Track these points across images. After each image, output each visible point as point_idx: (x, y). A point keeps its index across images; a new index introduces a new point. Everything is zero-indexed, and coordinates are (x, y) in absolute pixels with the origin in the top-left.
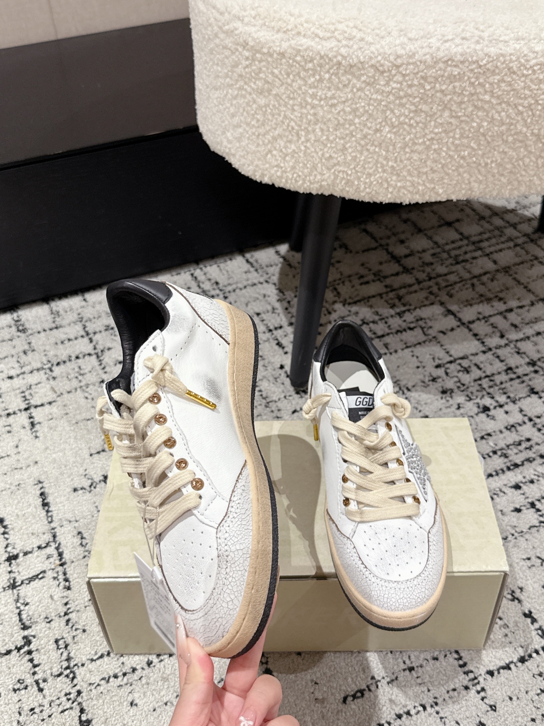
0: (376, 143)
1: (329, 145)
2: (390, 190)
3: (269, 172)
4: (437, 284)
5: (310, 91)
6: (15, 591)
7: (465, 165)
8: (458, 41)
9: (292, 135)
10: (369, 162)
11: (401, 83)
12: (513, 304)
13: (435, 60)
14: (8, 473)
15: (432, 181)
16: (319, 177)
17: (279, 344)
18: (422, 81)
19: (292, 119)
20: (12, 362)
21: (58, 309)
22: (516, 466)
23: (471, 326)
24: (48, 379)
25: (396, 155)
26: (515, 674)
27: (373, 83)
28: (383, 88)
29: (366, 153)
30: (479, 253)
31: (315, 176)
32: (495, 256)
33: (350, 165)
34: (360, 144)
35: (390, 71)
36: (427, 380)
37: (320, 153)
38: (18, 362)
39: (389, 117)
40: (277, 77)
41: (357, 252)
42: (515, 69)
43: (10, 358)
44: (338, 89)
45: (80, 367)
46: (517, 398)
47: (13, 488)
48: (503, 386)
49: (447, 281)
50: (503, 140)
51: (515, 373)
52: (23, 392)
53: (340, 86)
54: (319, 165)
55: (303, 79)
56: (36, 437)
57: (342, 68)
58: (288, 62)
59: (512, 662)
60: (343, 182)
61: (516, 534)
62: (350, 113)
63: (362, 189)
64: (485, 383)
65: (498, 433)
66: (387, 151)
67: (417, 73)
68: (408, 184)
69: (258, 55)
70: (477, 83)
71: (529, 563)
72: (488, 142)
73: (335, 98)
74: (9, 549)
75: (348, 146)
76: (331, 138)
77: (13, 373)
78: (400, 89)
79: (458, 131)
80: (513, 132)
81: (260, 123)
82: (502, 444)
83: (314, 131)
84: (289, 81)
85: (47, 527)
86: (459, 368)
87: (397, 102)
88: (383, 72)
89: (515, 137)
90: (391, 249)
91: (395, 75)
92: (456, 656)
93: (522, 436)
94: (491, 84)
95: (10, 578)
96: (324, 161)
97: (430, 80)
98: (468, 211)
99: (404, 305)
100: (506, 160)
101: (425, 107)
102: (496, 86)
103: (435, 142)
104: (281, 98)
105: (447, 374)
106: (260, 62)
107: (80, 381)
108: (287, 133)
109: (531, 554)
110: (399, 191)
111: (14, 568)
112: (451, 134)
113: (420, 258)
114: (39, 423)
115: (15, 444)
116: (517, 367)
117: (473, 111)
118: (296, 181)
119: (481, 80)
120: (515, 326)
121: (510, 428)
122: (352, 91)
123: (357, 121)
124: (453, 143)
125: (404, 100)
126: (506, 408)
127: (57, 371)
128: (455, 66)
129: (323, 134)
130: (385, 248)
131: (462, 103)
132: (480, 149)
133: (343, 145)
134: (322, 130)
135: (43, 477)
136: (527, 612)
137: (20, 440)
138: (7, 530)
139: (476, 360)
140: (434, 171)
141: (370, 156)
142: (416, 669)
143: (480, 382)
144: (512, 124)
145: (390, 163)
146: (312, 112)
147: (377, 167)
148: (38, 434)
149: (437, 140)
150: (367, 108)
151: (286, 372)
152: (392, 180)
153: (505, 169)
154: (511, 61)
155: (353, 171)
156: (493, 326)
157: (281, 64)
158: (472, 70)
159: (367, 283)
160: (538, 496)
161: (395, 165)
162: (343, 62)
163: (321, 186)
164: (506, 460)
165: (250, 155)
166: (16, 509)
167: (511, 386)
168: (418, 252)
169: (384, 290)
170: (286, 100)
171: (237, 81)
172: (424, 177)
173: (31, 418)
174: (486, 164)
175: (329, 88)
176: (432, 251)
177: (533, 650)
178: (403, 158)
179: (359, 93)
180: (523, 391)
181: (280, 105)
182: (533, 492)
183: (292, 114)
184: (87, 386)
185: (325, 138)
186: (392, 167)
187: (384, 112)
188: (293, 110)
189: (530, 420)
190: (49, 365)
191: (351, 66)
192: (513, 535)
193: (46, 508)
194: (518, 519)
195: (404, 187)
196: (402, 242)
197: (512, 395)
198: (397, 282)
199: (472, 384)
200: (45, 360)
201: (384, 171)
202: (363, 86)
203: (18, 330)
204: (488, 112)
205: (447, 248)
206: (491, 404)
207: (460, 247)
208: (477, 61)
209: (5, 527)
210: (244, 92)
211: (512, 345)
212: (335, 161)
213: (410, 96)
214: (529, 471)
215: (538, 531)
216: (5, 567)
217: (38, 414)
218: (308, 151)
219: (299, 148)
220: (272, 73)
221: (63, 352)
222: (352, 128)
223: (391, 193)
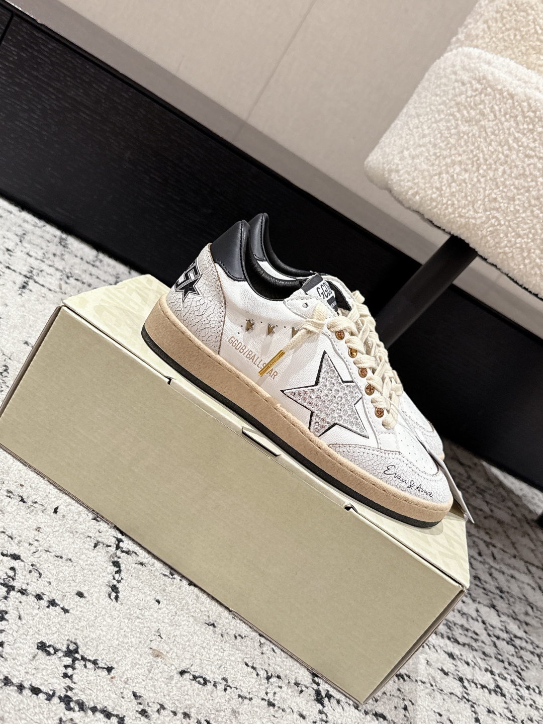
1: (501, 188)
2: (527, 261)
3: (426, 192)
9: (473, 166)
10: (526, 223)
16: (471, 213)
19: (483, 151)
20: (38, 250)
21: (103, 260)
22: (457, 642)
24: (61, 279)
29: (529, 213)
31: (469, 210)
33: (507, 215)
34: (529, 202)
37: (487, 192)
38: (44, 254)
40: (494, 112)
52: (32, 268)
54: (480, 202)
55: (517, 122)
56: (21, 294)
58: (513, 104)
60: (491, 229)
63: (502, 245)
69: (489, 90)
73: (534, 151)
75: (518, 197)
76: (508, 183)
77: (33, 254)
83: (496, 170)
84: (503, 119)
96: (486, 200)
104: (485, 131)
106: (487, 95)
108: (469, 162)
110: (532, 268)
114: (31, 290)
116: (485, 582)
120: (495, 558)
121: (463, 614)
127: (73, 282)
129: (502, 176)
133: (514, 195)
134: (504, 172)
137: (3, 285)
141: (531, 218)
146: (506, 152)
147: (530, 231)
152: (534, 253)
155: (507, 223)
157: (505, 103)
160: (469, 677)
163: (467, 223)
164: (449, 631)
165: (417, 172)
170: (489, 134)
171: (451, 108)
173: (26, 283)
175: (535, 140)
180: (484, 599)
182: (465, 671)
183: (486, 147)
185: (502, 180)
188: (490, 144)
189: (484, 623)
190: (69, 275)
192: (432, 685)
194: (442, 678)
200: (67, 270)
203: (60, 243)
210: (451, 118)
212: (497, 205)
217: (33, 286)
219: (471, 179)
220: (492, 107)
221: (87, 279)
222: (533, 183)
223: (525, 265)
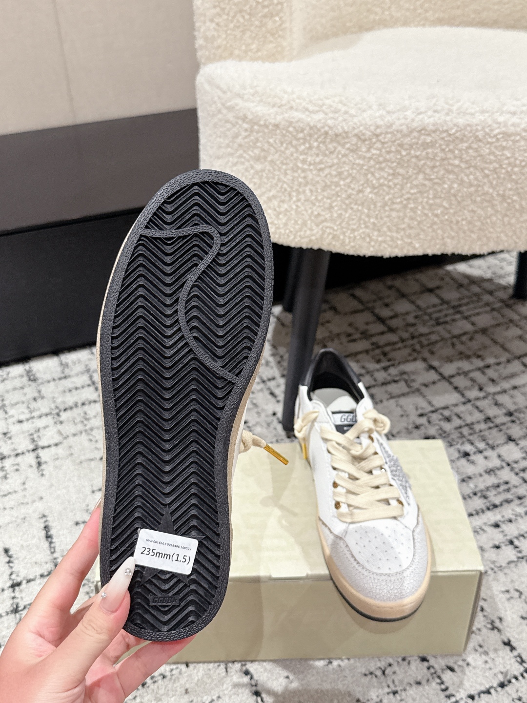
0: (359, 202)
1: (317, 204)
2: (373, 243)
4: (420, 342)
5: (301, 157)
6: (17, 615)
7: (438, 222)
8: (430, 113)
9: (285, 196)
10: (353, 219)
11: (380, 150)
12: (491, 361)
13: (410, 130)
14: (15, 508)
15: (409, 236)
16: (308, 232)
17: (272, 394)
18: (399, 148)
19: (285, 182)
20: (22, 408)
21: (67, 361)
22: (496, 506)
23: (453, 380)
24: (55, 423)
25: (377, 212)
26: (495, 698)
27: (356, 150)
28: (365, 154)
29: (350, 211)
30: (458, 316)
31: (305, 231)
32: (473, 319)
33: (336, 221)
34: (345, 203)
35: (370, 139)
36: (410, 427)
37: (310, 211)
38: (28, 407)
39: (370, 180)
40: (271, 145)
41: (346, 314)
42: (480, 137)
43: (20, 405)
44: (325, 155)
45: (85, 413)
46: (495, 445)
47: (19, 521)
48: (482, 434)
49: (429, 340)
50: (472, 200)
51: (492, 422)
52: (32, 435)
53: (327, 152)
54: (309, 222)
55: (295, 147)
56: (42, 475)
57: (329, 137)
58: (282, 132)
59: (492, 687)
60: (330, 237)
61: (496, 569)
62: (336, 176)
63: (346, 243)
64: (466, 431)
65: (478, 476)
66: (369, 209)
67: (395, 141)
68: (388, 238)
69: (256, 127)
70: (447, 150)
71: (508, 596)
72: (459, 202)
73: (323, 163)
74: (13, 577)
75: (334, 204)
76: (319, 198)
77: (22, 417)
78: (380, 155)
79: (431, 192)
80: (480, 193)
81: (257, 186)
82: (482, 486)
83: (304, 192)
84: (282, 149)
85: (49, 558)
86: (440, 417)
87: (377, 166)
88: (364, 141)
89: (483, 197)
90: (377, 311)
91: (375, 143)
92: (438, 681)
93: (500, 479)
94: (460, 150)
95: (13, 603)
96: (313, 218)
97: (406, 147)
98: (448, 279)
99: (389, 360)
100: (475, 218)
101: (401, 171)
102: (464, 152)
103: (411, 202)
104: (275, 164)
105: (429, 422)
106: (258, 132)
107: (86, 425)
108: (280, 194)
109: (510, 587)
110: (380, 245)
111: (17, 594)
112: (426, 195)
113: (404, 319)
114: (46, 462)
115: (22, 481)
116: (495, 417)
117: (444, 174)
118: (288, 236)
119: (451, 147)
120: (493, 381)
121: (490, 471)
122: (337, 157)
123: (342, 183)
124: (427, 202)
125: (383, 165)
126: (486, 453)
127: (64, 416)
128: (429, 135)
129: (312, 195)
130: (371, 310)
131: (434, 167)
132: (452, 209)
133: (330, 204)
134: (311, 191)
135: (47, 511)
136: (506, 640)
137: (27, 478)
138: (12, 559)
139: (457, 410)
140: (411, 228)
141: (354, 213)
142: (399, 692)
143: (460, 430)
144: (479, 186)
145: (372, 220)
146: (303, 175)
147: (360, 223)
148: (44, 473)
149: (413, 200)
150: (351, 172)
151: (278, 419)
152: (373, 235)
153: (475, 226)
154: (477, 130)
155: (339, 227)
156: (473, 380)
157: (276, 135)
158: (443, 139)
159: (354, 340)
160: (516, 533)
161: (376, 222)
162: (330, 132)
163: (311, 241)
164: (485, 501)
166: (21, 540)
167: (490, 434)
168: (402, 314)
169: (371, 347)
170: (280, 165)
171: (237, 150)
172: (402, 233)
173: (38, 457)
174: (458, 222)
175: (317, 155)
176: (415, 314)
177: (512, 676)
178: (383, 215)
179: (344, 159)
180: (500, 438)
181: (274, 170)
182: (511, 530)
183: (285, 177)
184: (92, 429)
185: (313, 198)
186: (374, 224)
187: (366, 175)
188: (286, 174)
189: (509, 465)
190: (57, 411)
191: (337, 135)
192: (492, 569)
193: (50, 539)
194: (498, 555)
195: (384, 242)
196: (387, 305)
197: (491, 442)
198: (382, 340)
199: (453, 431)
200: (53, 406)
201: (367, 227)
202: (347, 152)
203: (30, 380)
204: (457, 175)
205: (429, 311)
206: (471, 450)
207: (440, 311)
208: (447, 131)
209: (10, 557)
210: (243, 160)
211: (490, 398)
212: (322, 218)
213: (388, 161)
214: (508, 512)
215: (516, 565)
216: (8, 593)
217: (44, 455)
218: (299, 210)
219: (291, 207)
220: (268, 142)
221: (70, 400)
222: (338, 189)
223: (373, 247)
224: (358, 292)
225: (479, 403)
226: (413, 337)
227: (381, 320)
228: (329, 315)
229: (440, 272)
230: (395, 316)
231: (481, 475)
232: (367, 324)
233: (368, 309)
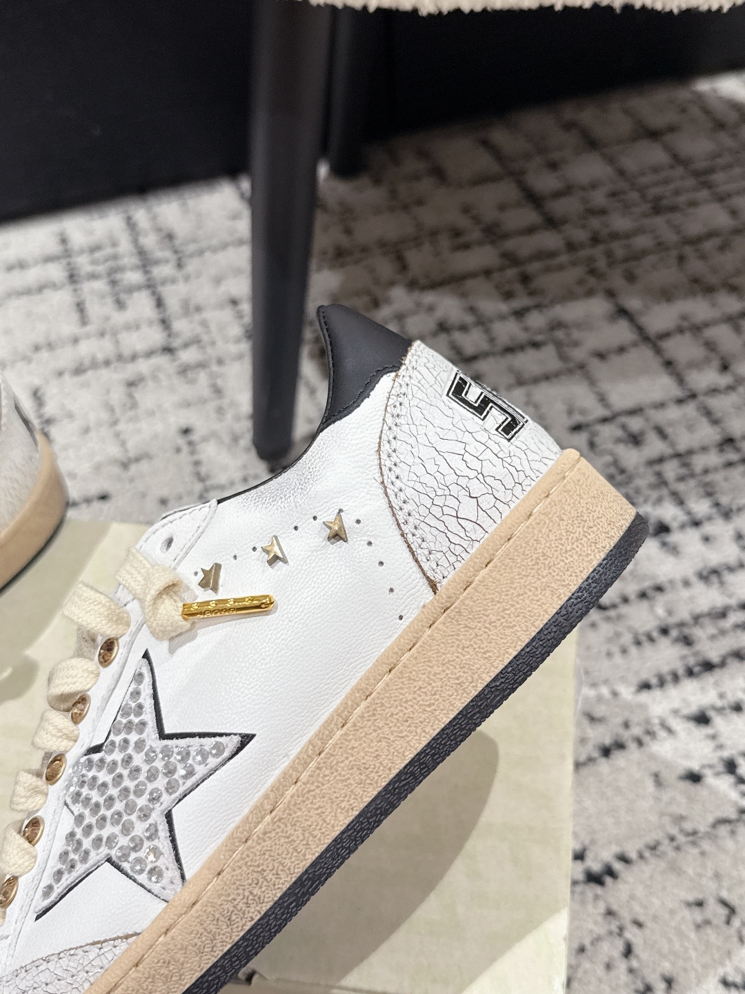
4: (609, 254)
23: (663, 344)
30: (704, 194)
32: (736, 202)
41: (460, 185)
46: (734, 507)
48: (709, 478)
49: (629, 247)
51: (738, 450)
61: (681, 839)
64: (671, 470)
65: (679, 585)
71: (698, 916)
82: (684, 614)
86: (619, 433)
90: (529, 178)
93: (730, 596)
98: (695, 111)
99: (532, 293)
105: (592, 445)
109: (709, 890)
113: (583, 199)
121: (711, 575)
126: (708, 528)
130: (518, 177)
139: (660, 417)
143: (657, 468)
156: (710, 346)
159: (466, 246)
164: (685, 651)
167: (726, 479)
168: (583, 189)
169: (499, 262)
176: (610, 187)
182: (736, 734)
192: (672, 839)
194: (691, 799)
196: (553, 166)
197: (724, 500)
198: (525, 246)
199: (642, 470)
205: (643, 180)
206: (674, 519)
207: (666, 181)
215: (733, 832)
224: (500, 136)
225: (716, 403)
226: (595, 240)
227: (534, 199)
228: (426, 185)
229: (682, 94)
230: (567, 191)
231: (686, 583)
232: (502, 207)
233: (511, 174)
